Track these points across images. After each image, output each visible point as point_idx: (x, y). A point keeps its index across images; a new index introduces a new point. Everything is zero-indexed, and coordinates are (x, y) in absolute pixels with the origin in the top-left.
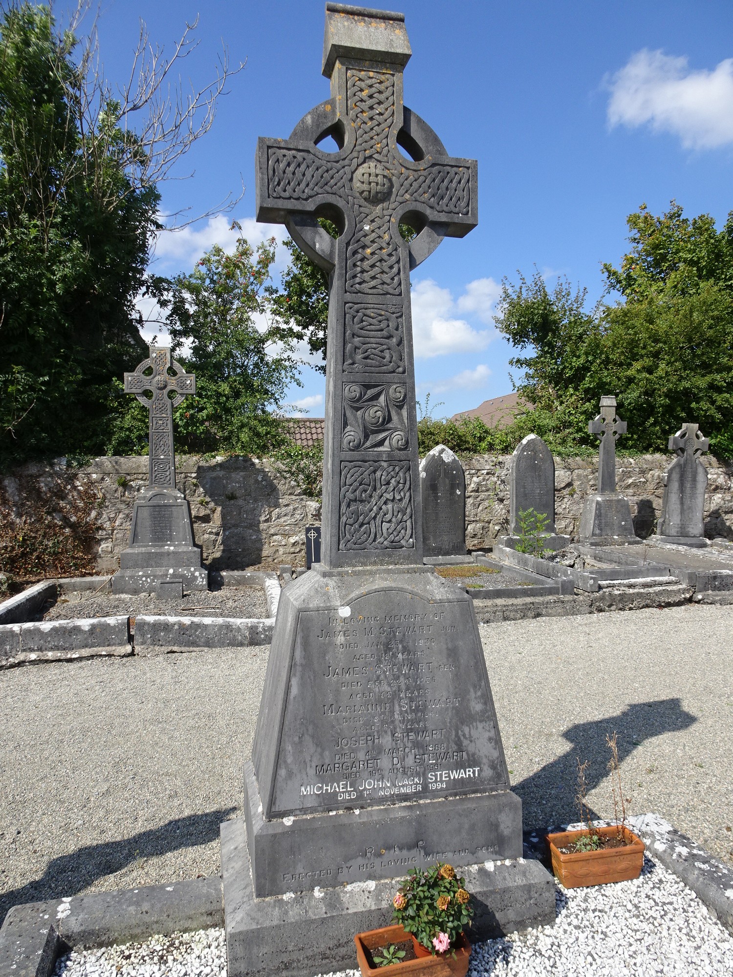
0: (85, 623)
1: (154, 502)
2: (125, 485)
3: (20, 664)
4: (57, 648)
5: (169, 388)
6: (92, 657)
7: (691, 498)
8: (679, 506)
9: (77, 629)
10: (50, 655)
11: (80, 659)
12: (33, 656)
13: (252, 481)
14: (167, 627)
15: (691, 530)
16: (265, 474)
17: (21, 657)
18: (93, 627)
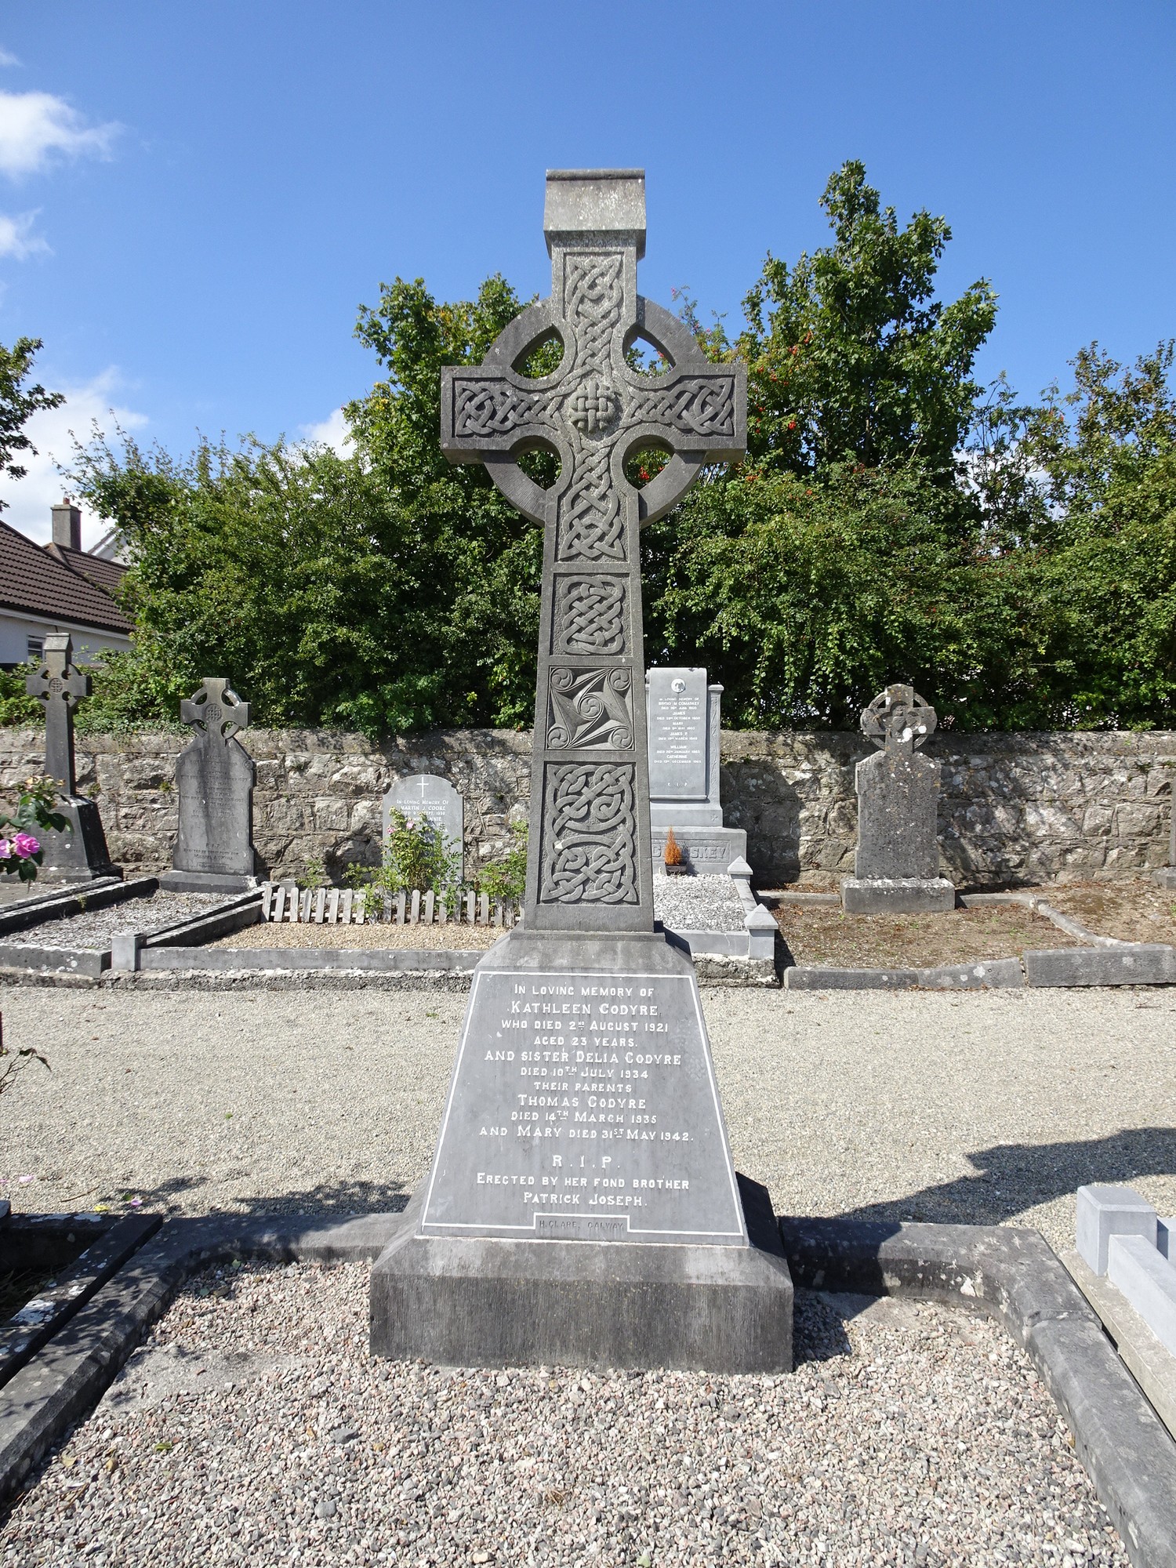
7: (223, 806)
8: (203, 820)
15: (228, 862)
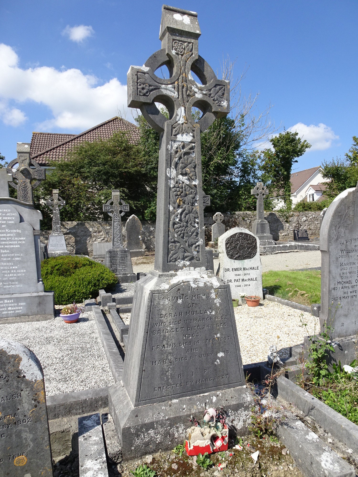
0: (288, 245)
1: (261, 223)
2: (243, 219)
3: (278, 253)
4: (283, 250)
5: (263, 193)
6: (290, 252)
9: (287, 246)
10: (283, 251)
11: (288, 252)
12: (280, 251)
13: (273, 218)
14: (303, 246)
16: (276, 217)
17: (277, 252)
18: (290, 245)
